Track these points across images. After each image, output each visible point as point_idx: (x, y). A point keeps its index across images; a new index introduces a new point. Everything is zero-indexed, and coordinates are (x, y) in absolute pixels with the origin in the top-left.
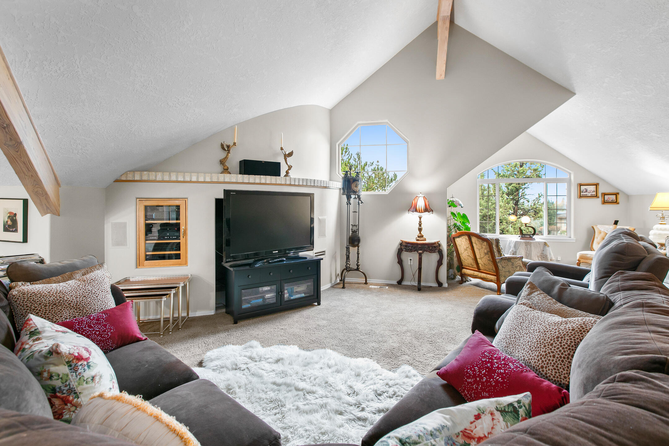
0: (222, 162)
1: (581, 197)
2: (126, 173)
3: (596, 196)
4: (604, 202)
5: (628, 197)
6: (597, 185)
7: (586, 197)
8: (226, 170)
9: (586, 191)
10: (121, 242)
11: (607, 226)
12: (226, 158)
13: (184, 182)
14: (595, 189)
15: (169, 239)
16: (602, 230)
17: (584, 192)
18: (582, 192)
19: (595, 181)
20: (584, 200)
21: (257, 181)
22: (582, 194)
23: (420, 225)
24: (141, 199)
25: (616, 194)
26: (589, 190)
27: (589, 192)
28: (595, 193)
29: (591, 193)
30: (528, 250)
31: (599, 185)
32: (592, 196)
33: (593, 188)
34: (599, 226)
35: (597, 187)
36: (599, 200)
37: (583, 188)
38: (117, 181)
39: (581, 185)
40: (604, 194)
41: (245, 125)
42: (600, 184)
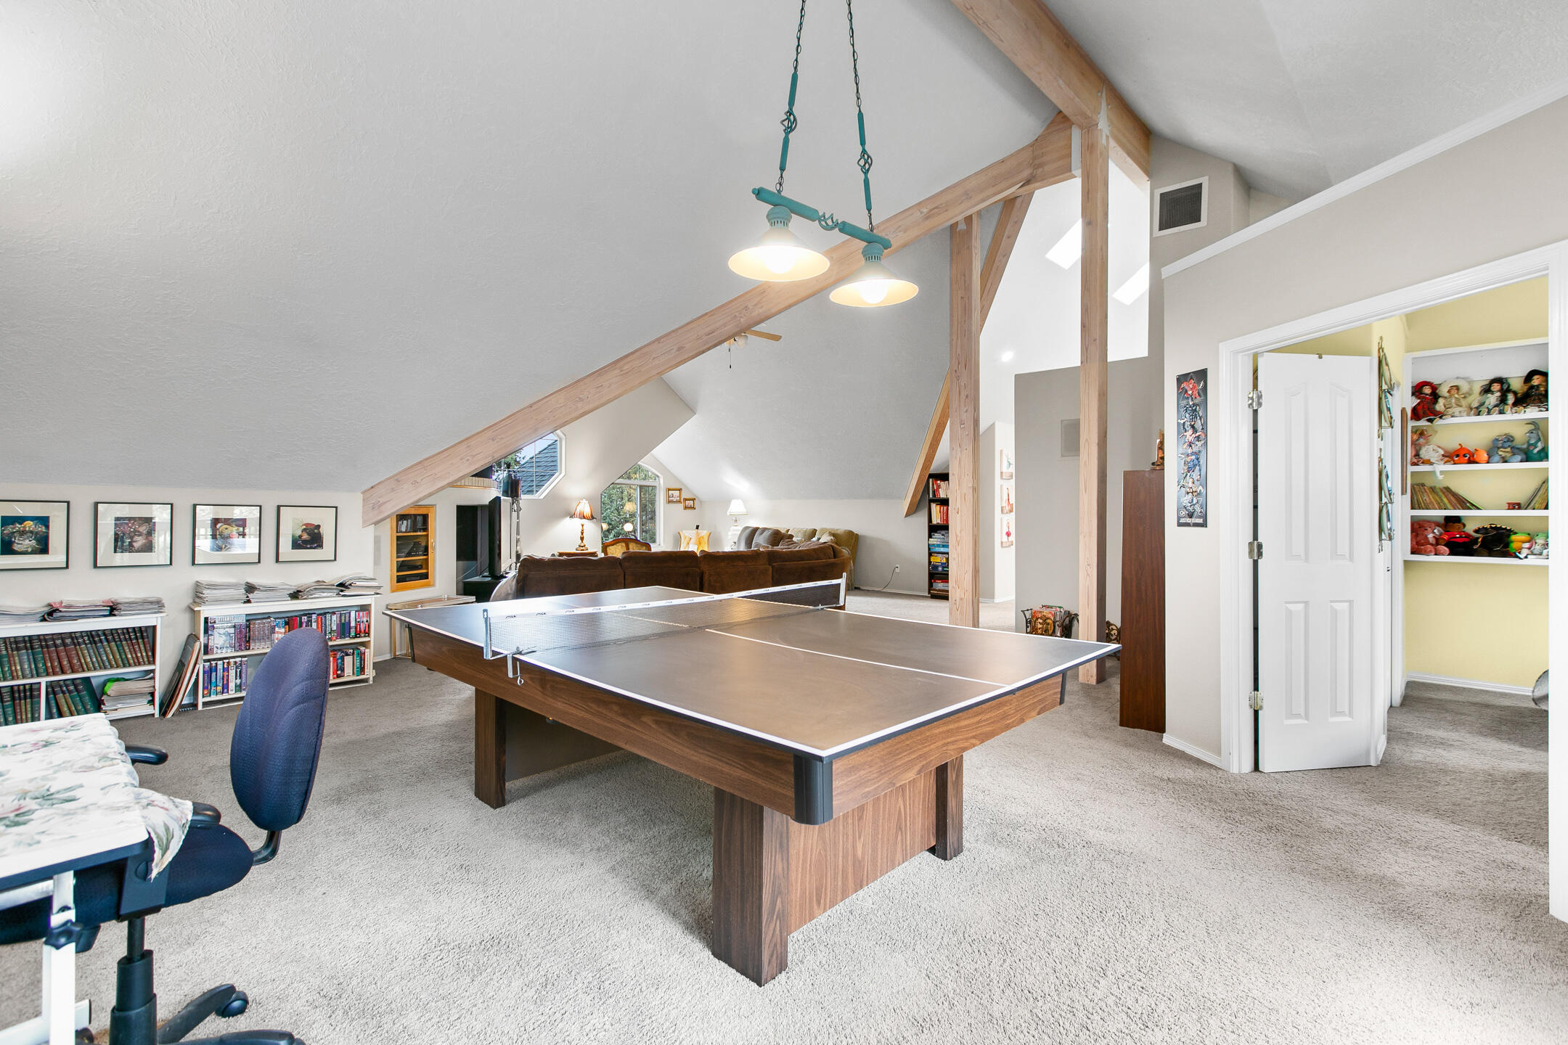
1: (668, 502)
3: (680, 501)
4: (686, 508)
5: (701, 502)
11: (690, 531)
14: (679, 495)
16: (687, 535)
17: (672, 497)
19: (679, 487)
20: (671, 505)
23: (582, 533)
25: (693, 500)
26: (674, 495)
27: (675, 497)
28: (679, 498)
29: (676, 499)
32: (677, 502)
33: (677, 493)
34: (684, 531)
35: (680, 493)
36: (681, 506)
39: (669, 490)
40: (685, 500)
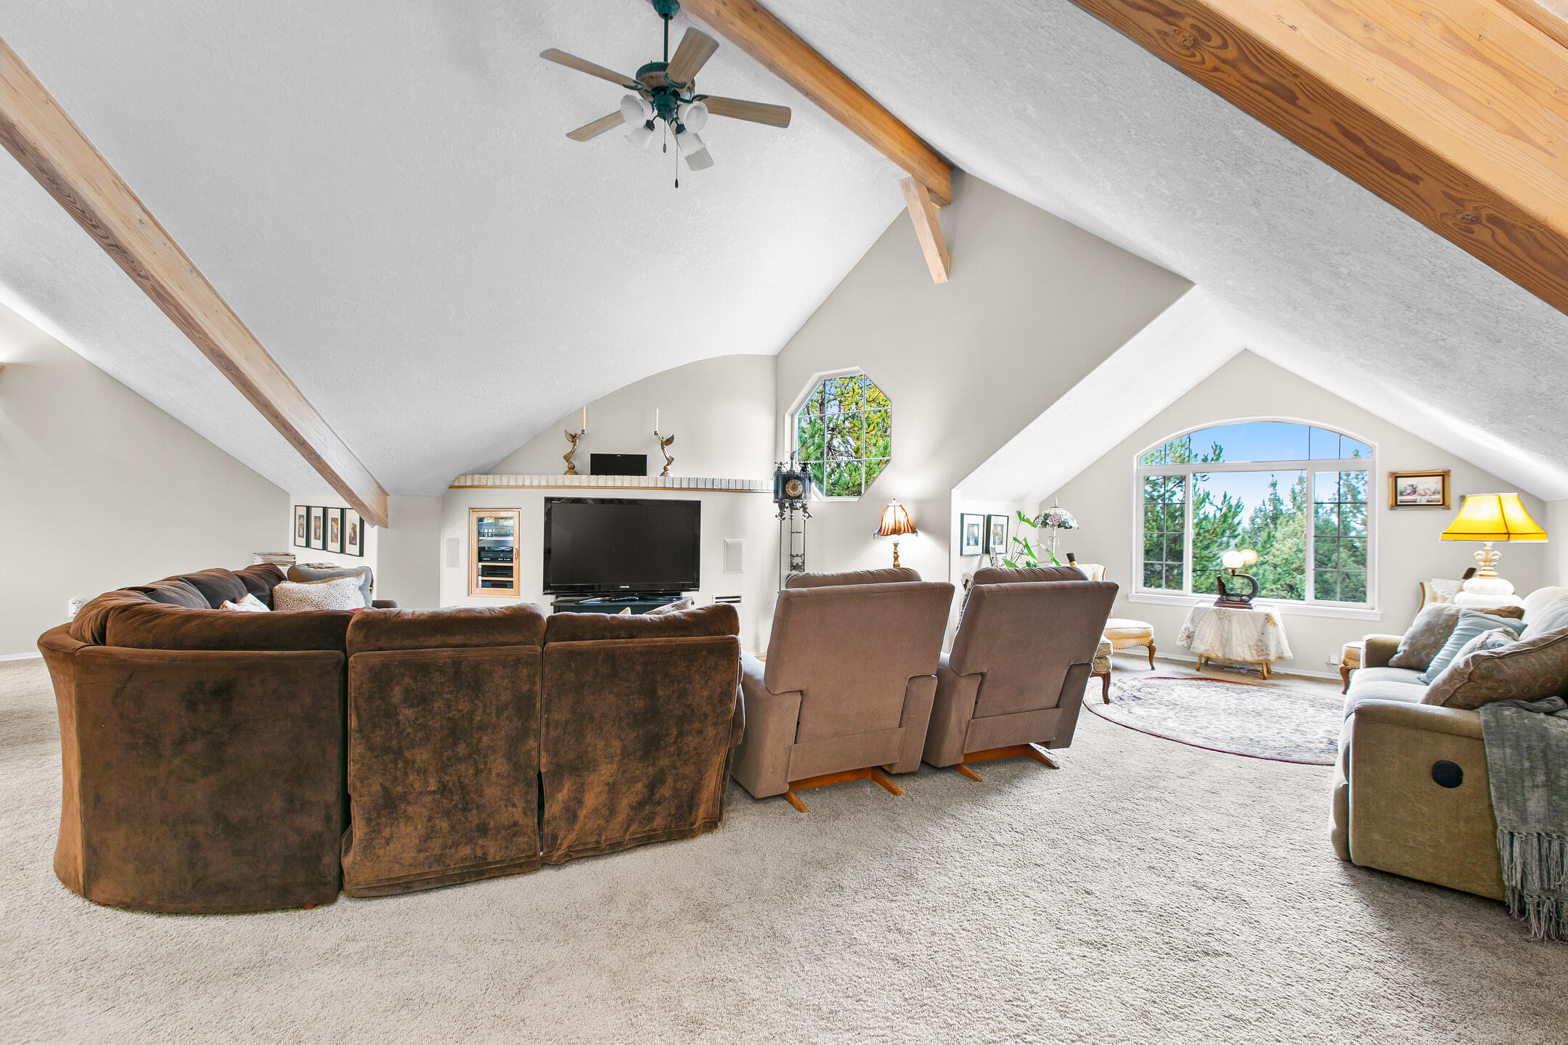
0: (567, 458)
1: (1396, 505)
2: (458, 478)
3: (1443, 504)
6: (1444, 475)
7: (1413, 505)
8: (572, 470)
9: (1414, 492)
10: (454, 563)
12: (572, 452)
13: (517, 487)
14: (1439, 487)
15: (503, 561)
16: (1440, 592)
17: (1408, 494)
18: (1401, 494)
19: (1440, 467)
20: (1405, 514)
21: (610, 483)
22: (1400, 498)
23: (896, 559)
24: (473, 509)
26: (1420, 489)
27: (1422, 492)
28: (1439, 497)
29: (1427, 497)
30: (1224, 630)
31: (1449, 476)
32: (1430, 505)
33: (1435, 483)
34: (1434, 583)
35: (1446, 480)
36: (1450, 515)
37: (1402, 483)
38: (452, 487)
39: (1396, 477)
41: (599, 405)
42: (1452, 474)
